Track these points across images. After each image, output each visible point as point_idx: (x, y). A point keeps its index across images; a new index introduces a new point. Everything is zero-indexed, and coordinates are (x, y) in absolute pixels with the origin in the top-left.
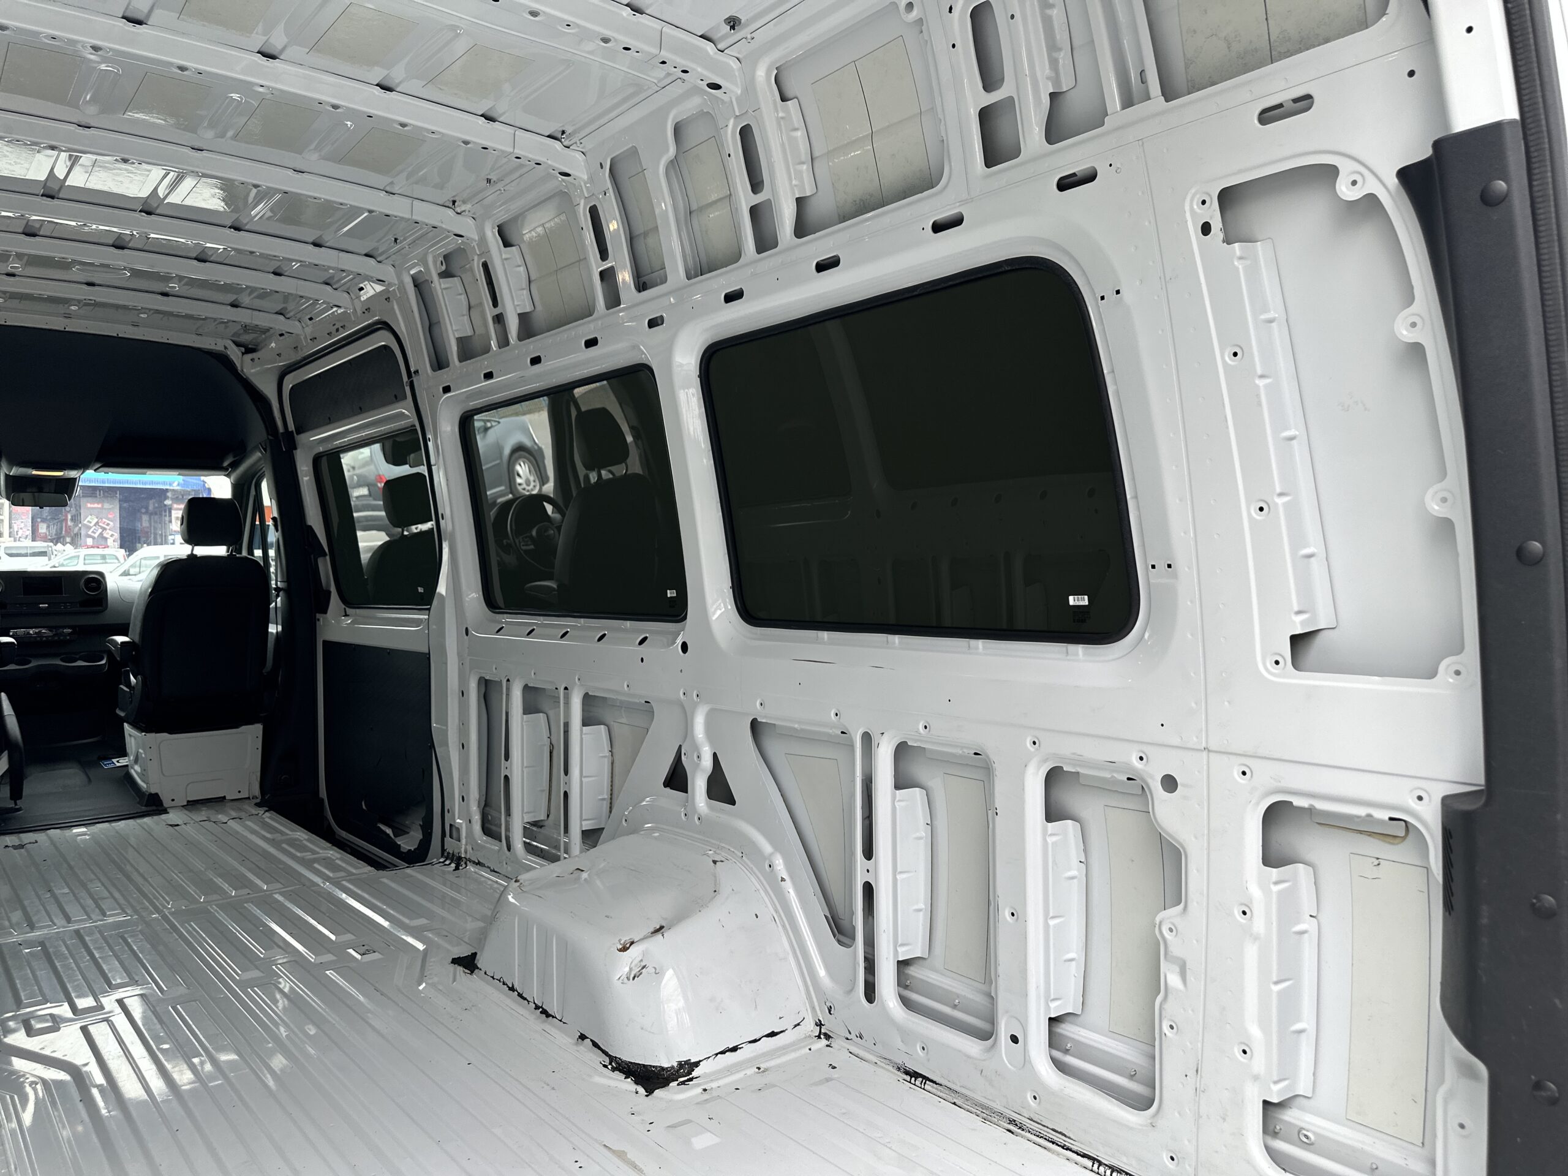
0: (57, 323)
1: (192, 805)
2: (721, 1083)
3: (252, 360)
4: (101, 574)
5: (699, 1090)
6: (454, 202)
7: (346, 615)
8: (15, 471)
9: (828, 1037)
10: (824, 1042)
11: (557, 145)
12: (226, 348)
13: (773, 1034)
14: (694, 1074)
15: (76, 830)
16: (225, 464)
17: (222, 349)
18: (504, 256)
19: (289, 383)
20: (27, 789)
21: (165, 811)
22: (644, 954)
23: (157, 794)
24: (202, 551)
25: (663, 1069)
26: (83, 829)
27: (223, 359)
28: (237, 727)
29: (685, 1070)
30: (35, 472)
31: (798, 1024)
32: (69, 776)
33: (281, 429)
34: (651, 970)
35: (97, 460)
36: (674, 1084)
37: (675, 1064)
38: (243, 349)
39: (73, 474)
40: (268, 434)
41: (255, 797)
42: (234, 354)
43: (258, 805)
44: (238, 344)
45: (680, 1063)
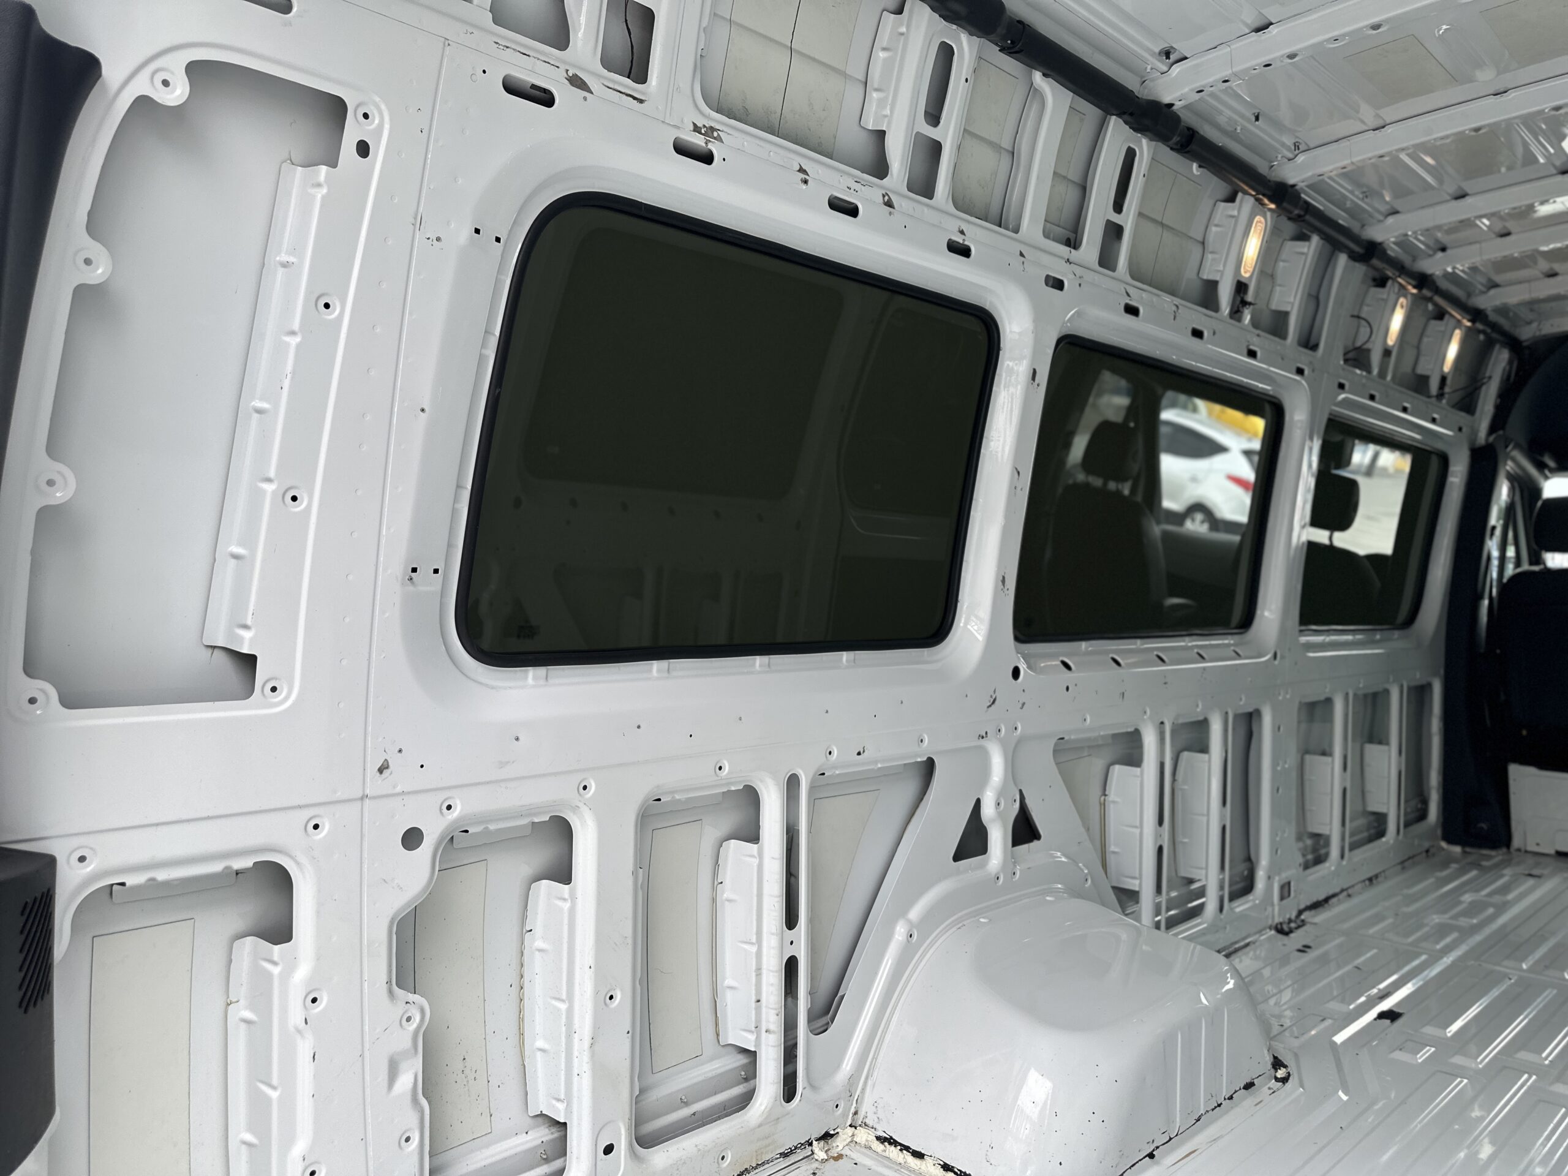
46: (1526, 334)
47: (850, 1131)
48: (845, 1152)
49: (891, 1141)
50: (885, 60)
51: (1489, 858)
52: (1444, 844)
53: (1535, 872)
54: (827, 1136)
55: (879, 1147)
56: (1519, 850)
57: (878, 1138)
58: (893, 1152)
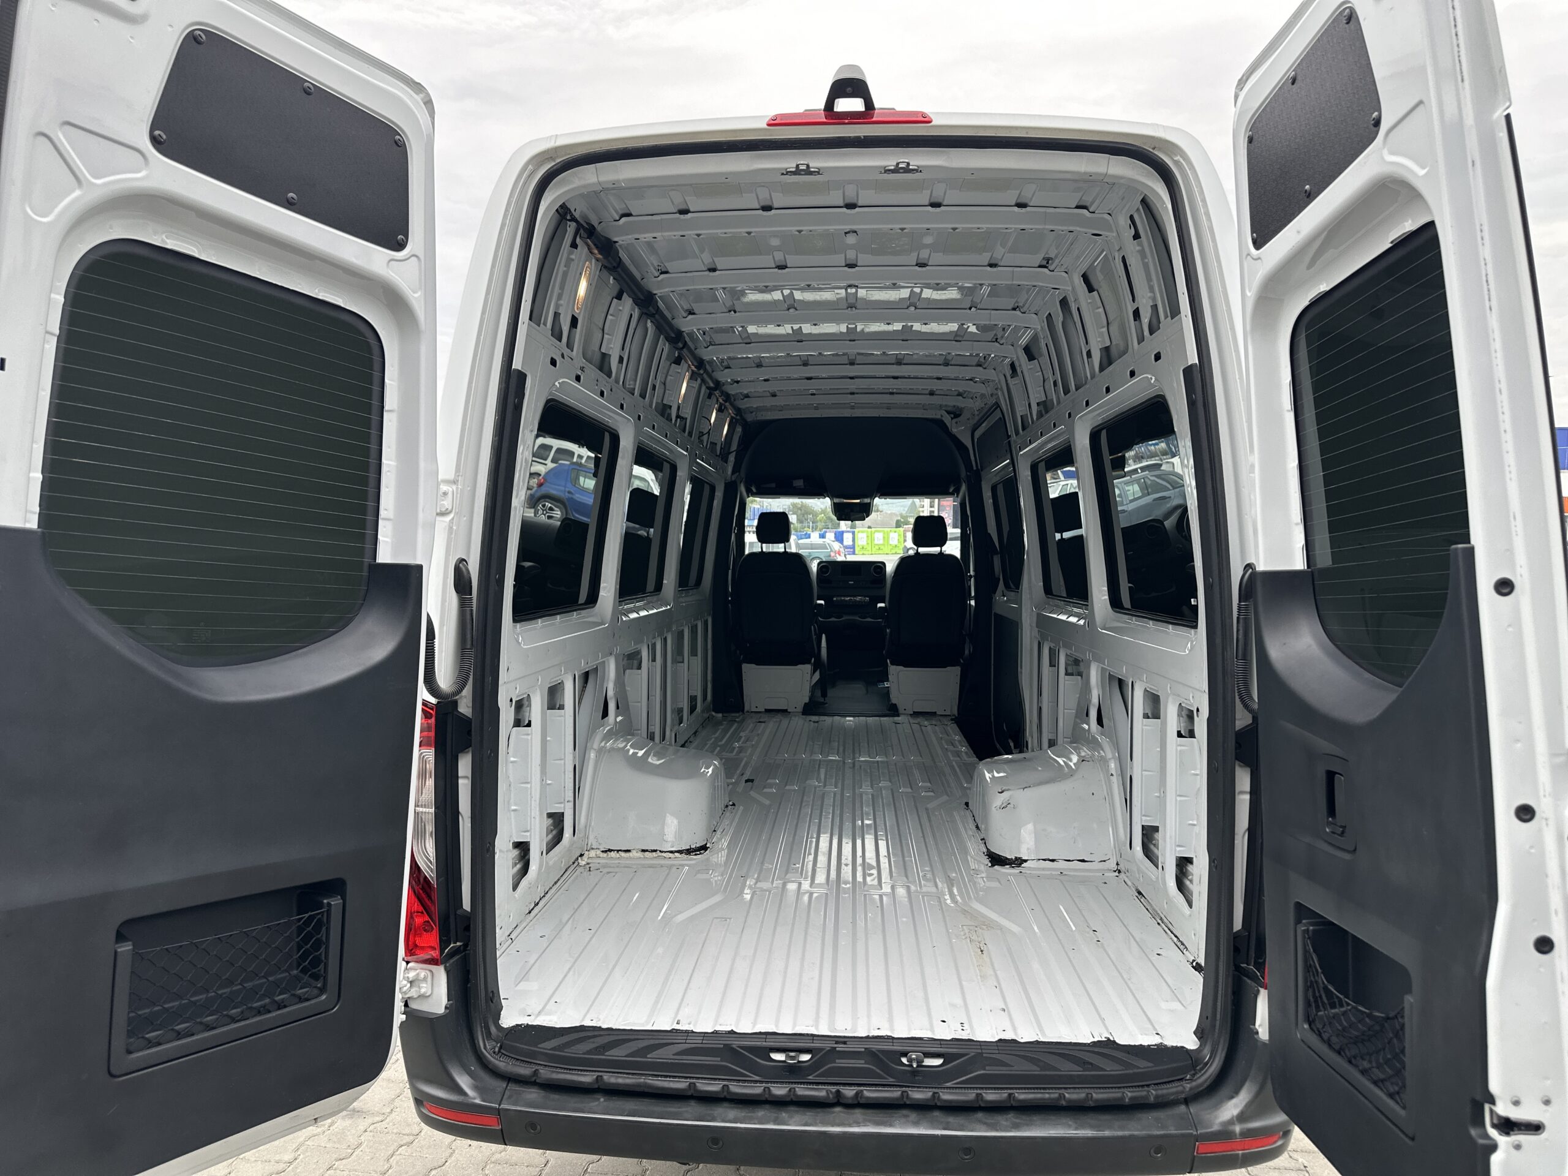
0: (847, 413)
1: (916, 714)
2: (1034, 872)
3: (956, 423)
4: (884, 564)
5: (1018, 871)
6: (997, 339)
7: (1004, 596)
8: (837, 500)
9: (1120, 872)
10: (1117, 874)
11: (1018, 312)
12: (942, 416)
13: (1083, 861)
14: (1023, 865)
15: (848, 718)
16: (951, 490)
17: (939, 417)
18: (1029, 367)
19: (977, 434)
20: (831, 693)
21: (898, 716)
22: (1010, 797)
23: (895, 704)
24: (922, 550)
25: (1007, 858)
26: (851, 719)
27: (940, 423)
28: (945, 667)
29: (1019, 862)
30: (845, 501)
31: (1104, 861)
32: (857, 689)
33: (975, 468)
34: (1012, 806)
35: (877, 492)
36: (1008, 866)
37: (1014, 858)
38: (952, 416)
39: (867, 500)
40: (966, 472)
41: (954, 715)
42: (947, 419)
43: (952, 720)
44: (949, 413)
45: (1016, 858)
46: (750, 418)
47: (587, 853)
48: (589, 861)
49: (610, 850)
50: (611, 320)
51: (738, 717)
52: (714, 713)
53: (761, 720)
54: (581, 855)
55: (605, 855)
56: (748, 712)
57: (603, 851)
58: (612, 854)
